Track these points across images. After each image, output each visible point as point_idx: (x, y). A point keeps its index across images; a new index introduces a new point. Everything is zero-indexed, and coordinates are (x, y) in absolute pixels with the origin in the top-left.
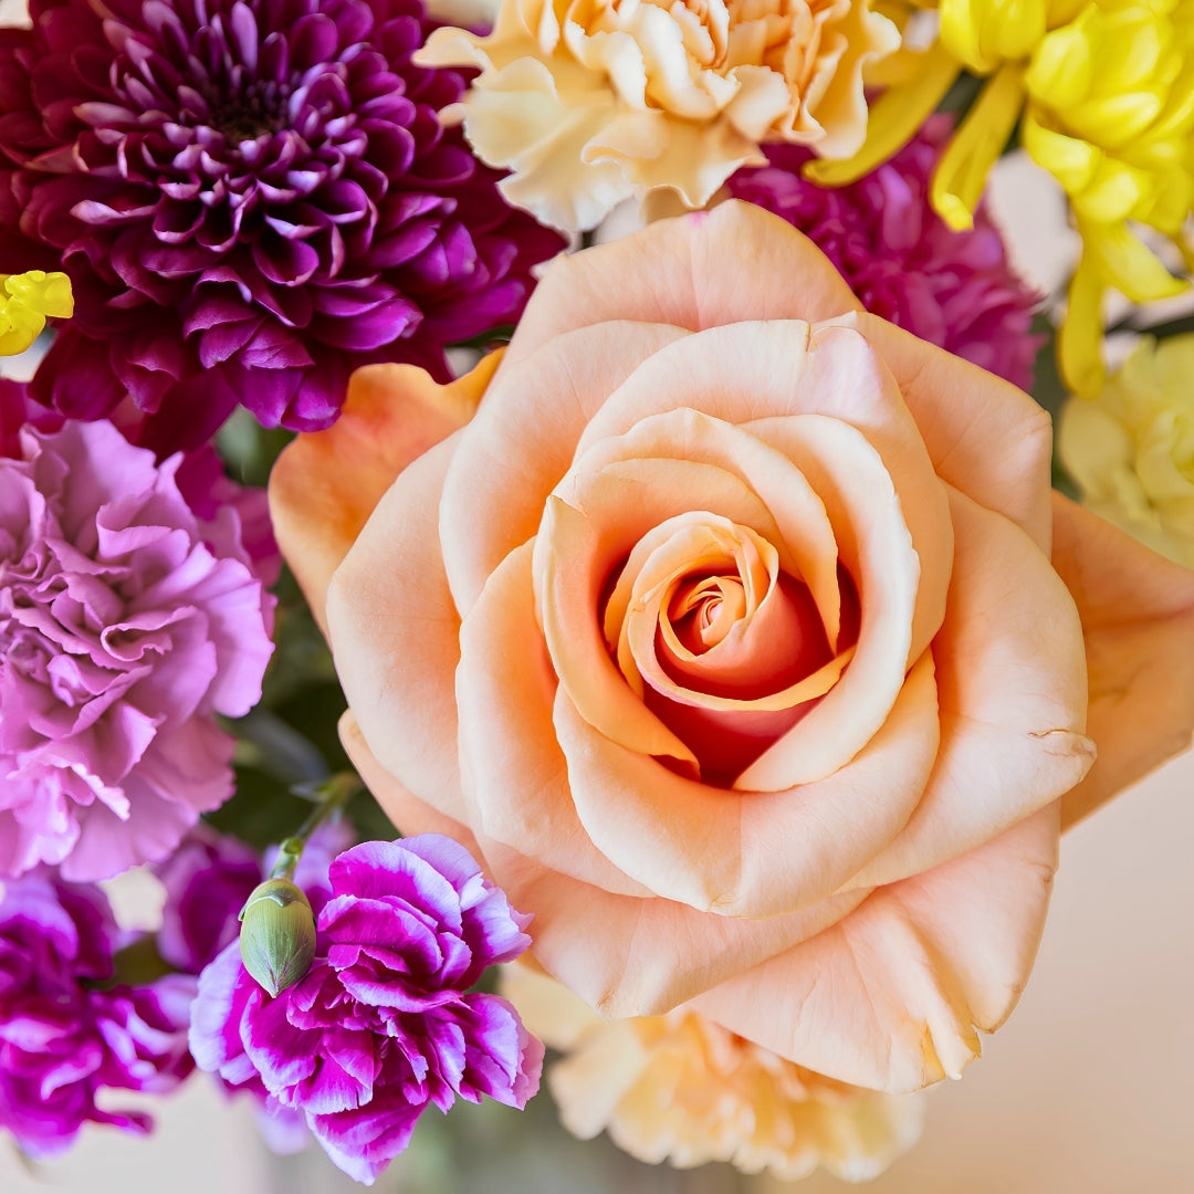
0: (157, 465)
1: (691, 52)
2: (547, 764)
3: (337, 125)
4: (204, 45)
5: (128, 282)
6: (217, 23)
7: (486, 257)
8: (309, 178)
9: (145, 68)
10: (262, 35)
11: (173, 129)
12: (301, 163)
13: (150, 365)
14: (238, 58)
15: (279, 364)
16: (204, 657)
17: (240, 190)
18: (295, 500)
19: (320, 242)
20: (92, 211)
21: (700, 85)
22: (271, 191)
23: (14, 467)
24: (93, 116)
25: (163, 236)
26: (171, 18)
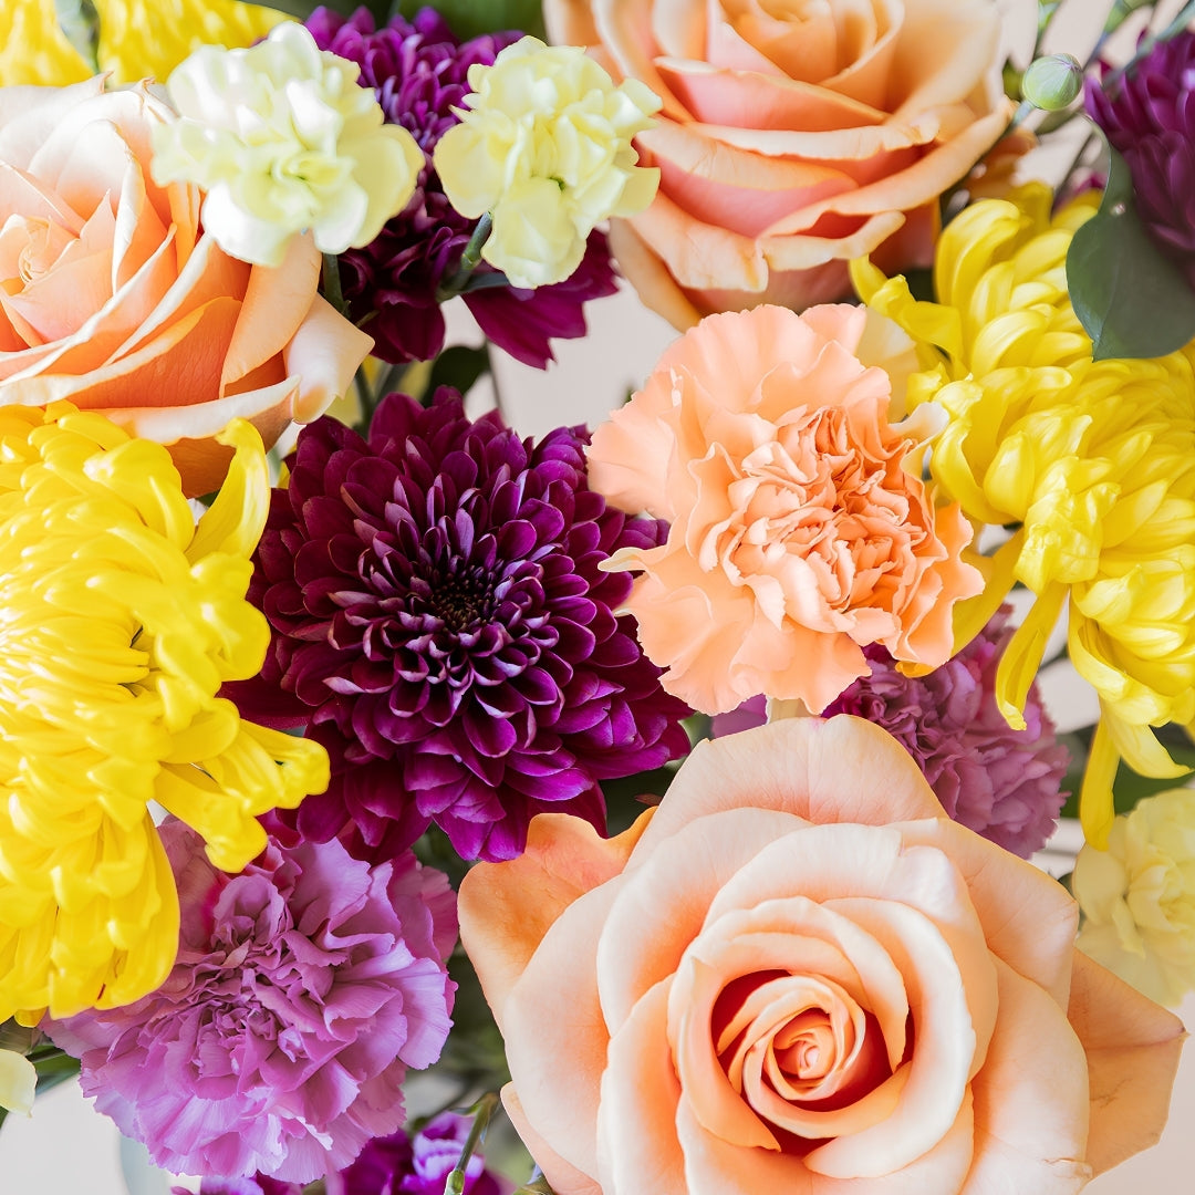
0: (370, 872)
1: (821, 590)
2: (669, 1153)
3: (536, 622)
4: (431, 542)
5: (368, 749)
6: (443, 523)
7: (644, 730)
8: (514, 669)
9: (386, 562)
10: (477, 536)
11: (407, 617)
12: (506, 655)
13: (379, 812)
14: (457, 550)
15: (481, 819)
16: (398, 1026)
17: (458, 677)
18: (477, 906)
19: (519, 722)
20: (339, 684)
21: (827, 619)
22: (483, 680)
23: (262, 874)
24: (344, 601)
25: (398, 713)
26: (408, 517)
